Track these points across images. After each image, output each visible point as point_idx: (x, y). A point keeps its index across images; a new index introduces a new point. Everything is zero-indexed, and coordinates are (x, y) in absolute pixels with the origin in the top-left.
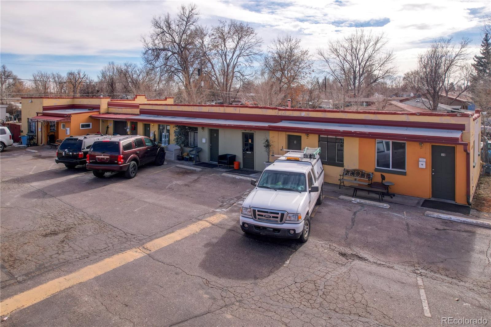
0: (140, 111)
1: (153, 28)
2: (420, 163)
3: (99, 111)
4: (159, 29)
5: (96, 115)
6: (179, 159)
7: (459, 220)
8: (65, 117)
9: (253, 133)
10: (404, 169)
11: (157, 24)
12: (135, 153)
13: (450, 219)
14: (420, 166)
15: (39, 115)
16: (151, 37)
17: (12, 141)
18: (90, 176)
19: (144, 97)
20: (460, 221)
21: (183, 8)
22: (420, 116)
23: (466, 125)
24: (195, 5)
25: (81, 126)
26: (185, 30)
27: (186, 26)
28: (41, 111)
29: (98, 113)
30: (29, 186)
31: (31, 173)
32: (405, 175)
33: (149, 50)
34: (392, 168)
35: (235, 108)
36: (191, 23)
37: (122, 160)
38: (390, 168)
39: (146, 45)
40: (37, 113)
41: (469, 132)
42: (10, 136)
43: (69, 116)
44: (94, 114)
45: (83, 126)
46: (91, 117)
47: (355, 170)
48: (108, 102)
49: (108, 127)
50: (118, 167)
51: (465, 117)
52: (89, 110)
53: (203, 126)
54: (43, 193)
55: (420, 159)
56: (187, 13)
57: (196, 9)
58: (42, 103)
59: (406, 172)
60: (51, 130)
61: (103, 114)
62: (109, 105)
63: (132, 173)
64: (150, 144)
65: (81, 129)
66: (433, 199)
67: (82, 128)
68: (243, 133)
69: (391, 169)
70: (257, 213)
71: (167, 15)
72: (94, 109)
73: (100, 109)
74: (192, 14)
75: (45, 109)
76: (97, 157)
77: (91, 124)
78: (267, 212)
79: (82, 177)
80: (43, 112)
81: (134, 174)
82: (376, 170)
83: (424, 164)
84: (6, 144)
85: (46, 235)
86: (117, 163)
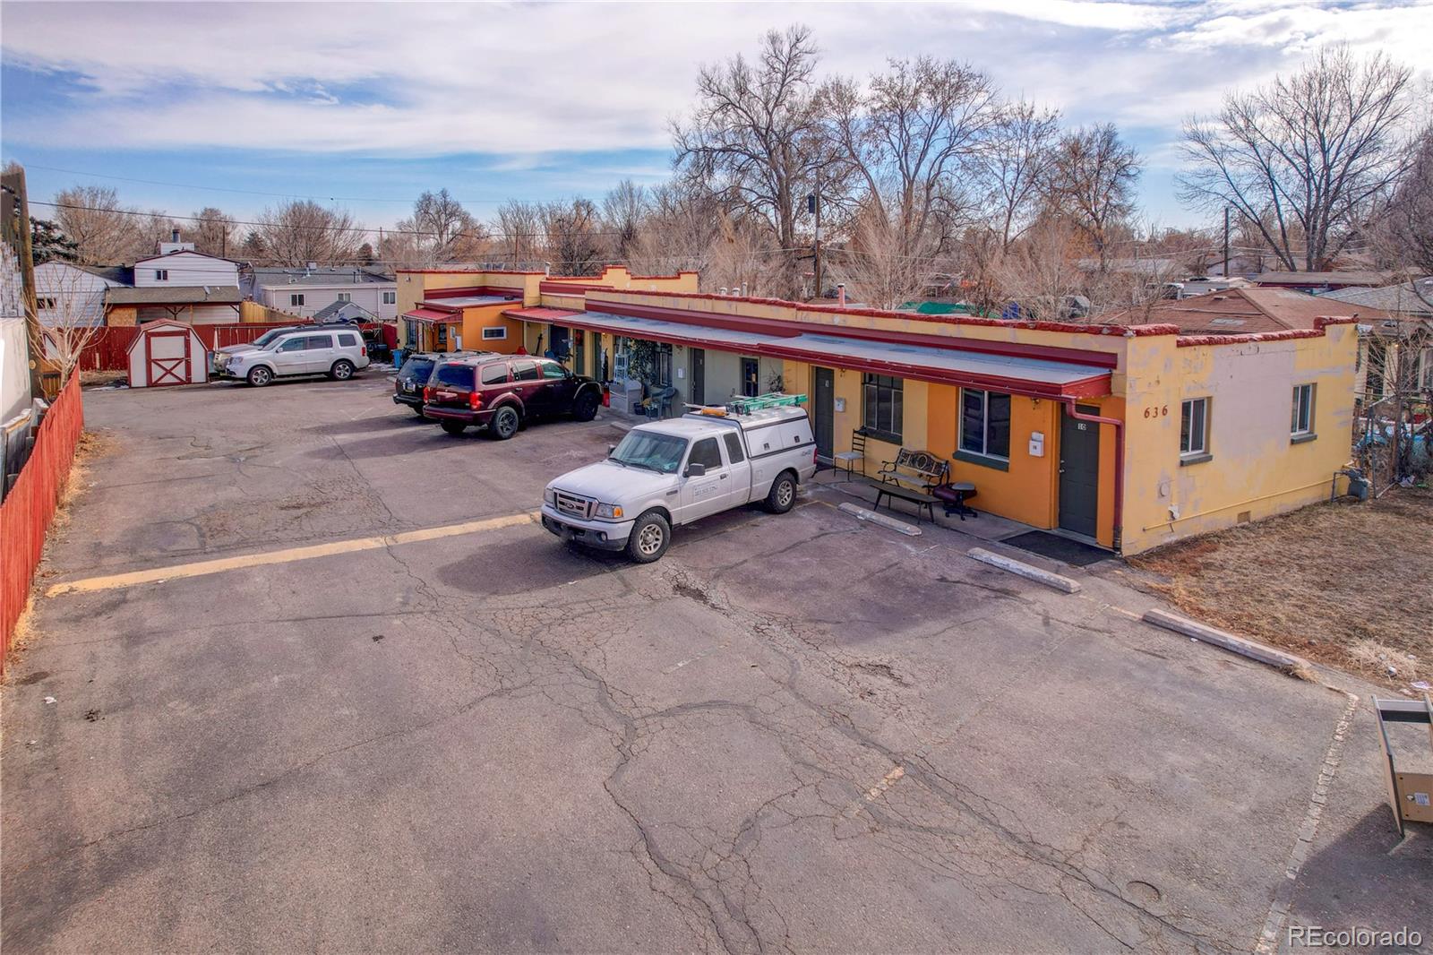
0: (586, 304)
1: (701, 96)
2: (1032, 443)
3: (522, 303)
4: (716, 98)
5: (516, 311)
6: (637, 412)
7: (1021, 570)
8: (453, 313)
9: (757, 360)
10: (1007, 455)
11: (708, 85)
12: (513, 389)
13: (1007, 568)
14: (1032, 452)
15: (420, 307)
16: (697, 117)
17: (367, 359)
18: (436, 430)
19: (625, 270)
20: (1021, 573)
21: (774, 40)
22: (1036, 331)
23: (1119, 357)
24: (804, 28)
25: (485, 334)
26: (779, 95)
27: (783, 86)
28: (422, 300)
29: (519, 306)
30: (331, 439)
31: (354, 419)
32: (1007, 470)
33: (690, 151)
34: (988, 452)
35: (730, 302)
36: (796, 75)
37: (479, 402)
38: (982, 452)
39: (681, 141)
40: (417, 304)
41: (1124, 374)
42: (363, 349)
43: (459, 312)
44: (512, 308)
45: (490, 333)
46: (503, 314)
47: (918, 453)
48: (541, 282)
49: (540, 338)
50: (472, 415)
51: (1117, 335)
52: (506, 299)
53: (681, 342)
54: (340, 452)
55: (1035, 435)
56: (786, 49)
57: (809, 39)
58: (422, 283)
59: (1008, 464)
60: (440, 339)
61: (530, 308)
62: (544, 288)
63: (505, 429)
64: (560, 375)
65: (484, 339)
66: (1055, 532)
67: (485, 337)
68: (743, 360)
69: (984, 454)
70: (559, 498)
71: (735, 59)
72: (515, 297)
73: (523, 297)
74: (797, 51)
75: (429, 295)
76: (438, 393)
77: (505, 329)
78: (573, 499)
79: (426, 432)
80: (426, 301)
81: (508, 433)
82: (957, 455)
83: (1039, 445)
84: (357, 365)
85: (282, 509)
86: (469, 408)
